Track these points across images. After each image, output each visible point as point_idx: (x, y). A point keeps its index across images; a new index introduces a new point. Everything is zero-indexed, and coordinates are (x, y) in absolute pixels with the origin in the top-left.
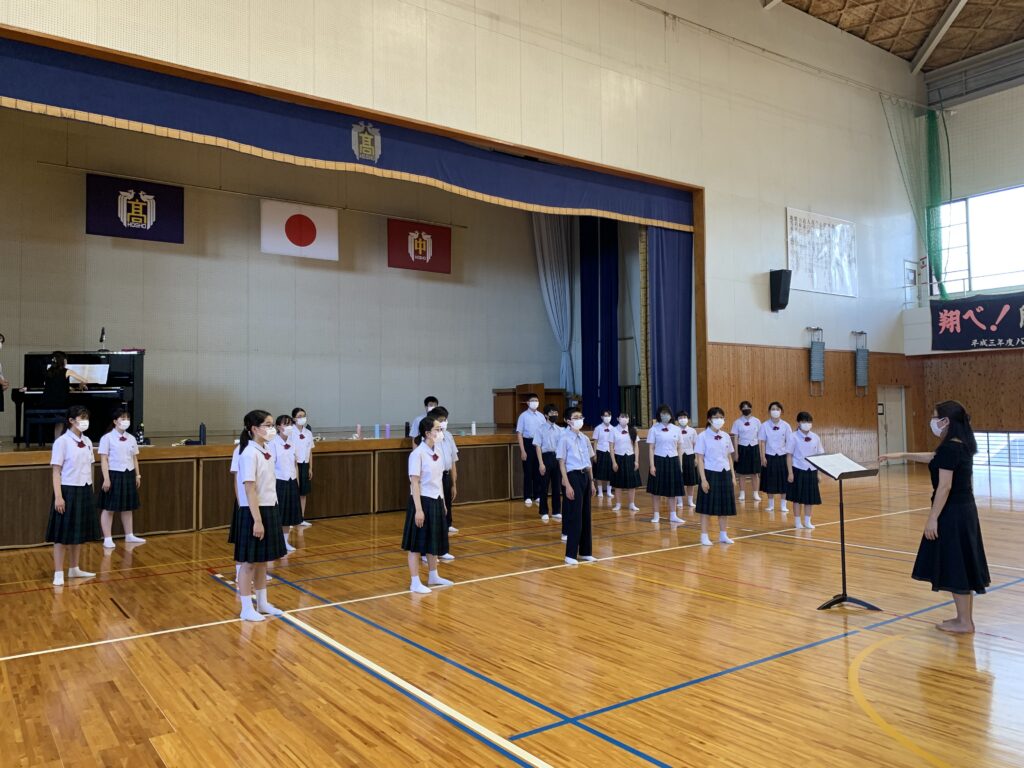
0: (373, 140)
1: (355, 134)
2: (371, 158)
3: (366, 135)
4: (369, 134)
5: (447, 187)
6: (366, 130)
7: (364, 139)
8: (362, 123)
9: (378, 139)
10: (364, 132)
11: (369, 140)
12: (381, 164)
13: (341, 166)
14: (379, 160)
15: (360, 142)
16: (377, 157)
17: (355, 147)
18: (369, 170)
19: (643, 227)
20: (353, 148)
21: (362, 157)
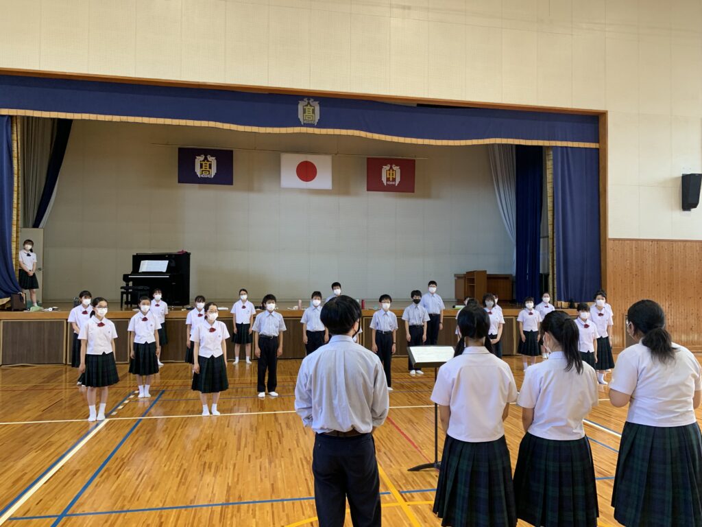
0: (314, 110)
1: (300, 107)
2: (312, 122)
3: (309, 107)
4: (311, 106)
5: (369, 135)
6: (309, 103)
7: (307, 110)
8: (306, 99)
9: (317, 109)
10: (307, 105)
11: (311, 111)
12: (320, 125)
13: (290, 130)
14: (318, 123)
15: (304, 112)
16: (317, 121)
17: (300, 116)
18: (310, 130)
19: (548, 147)
20: (299, 117)
21: (305, 122)
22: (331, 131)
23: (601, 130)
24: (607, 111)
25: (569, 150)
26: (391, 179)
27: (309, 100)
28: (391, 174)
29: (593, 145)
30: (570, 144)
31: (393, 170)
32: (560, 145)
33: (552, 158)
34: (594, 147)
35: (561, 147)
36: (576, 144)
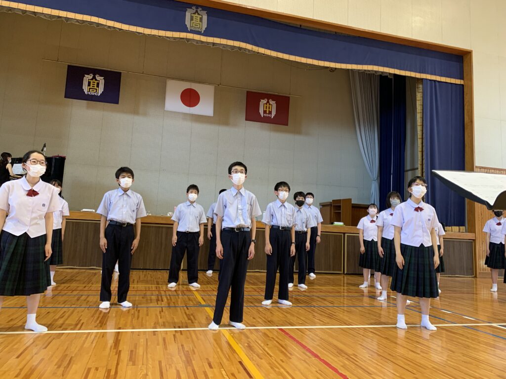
0: (201, 19)
1: (188, 15)
2: (199, 30)
3: (196, 15)
4: (198, 14)
5: (255, 49)
6: (197, 12)
7: (194, 18)
8: (194, 8)
9: (205, 18)
10: (195, 13)
11: (199, 18)
12: (206, 34)
13: (176, 35)
14: (204, 31)
15: (192, 19)
16: (204, 29)
17: (188, 22)
18: (197, 37)
19: (418, 79)
20: (186, 23)
21: (192, 28)
22: (217, 40)
23: (465, 68)
24: (472, 51)
25: (437, 83)
26: (268, 112)
27: (197, 8)
28: (268, 108)
29: (458, 82)
30: (438, 78)
31: (270, 104)
32: (430, 78)
33: (421, 91)
34: (459, 83)
35: (430, 80)
36: (443, 79)
